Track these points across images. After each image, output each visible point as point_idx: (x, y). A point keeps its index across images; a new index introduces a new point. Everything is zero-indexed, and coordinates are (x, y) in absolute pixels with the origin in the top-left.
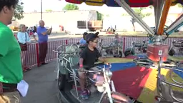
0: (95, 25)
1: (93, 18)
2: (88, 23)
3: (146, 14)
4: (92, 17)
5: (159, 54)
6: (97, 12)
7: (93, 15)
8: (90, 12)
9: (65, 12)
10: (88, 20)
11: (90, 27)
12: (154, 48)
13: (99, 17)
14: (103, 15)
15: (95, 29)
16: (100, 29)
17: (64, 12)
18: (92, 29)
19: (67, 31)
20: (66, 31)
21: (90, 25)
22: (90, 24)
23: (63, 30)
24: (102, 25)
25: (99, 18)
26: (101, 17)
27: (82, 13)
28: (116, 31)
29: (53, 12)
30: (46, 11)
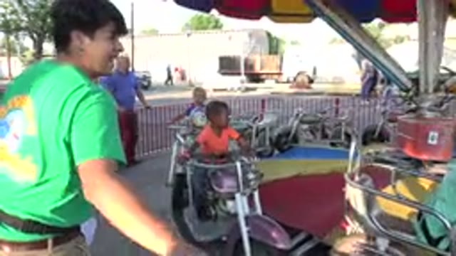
0: (262, 68)
1: (258, 50)
2: (246, 61)
3: (394, 37)
4: (254, 47)
5: (430, 142)
6: (269, 35)
7: (259, 41)
8: (250, 36)
9: (189, 35)
10: (246, 55)
11: (249, 72)
12: (417, 127)
13: (274, 47)
14: (284, 43)
15: (264, 77)
16: (276, 77)
17: (186, 35)
18: (256, 77)
19: (193, 81)
20: (190, 81)
21: (249, 66)
22: (249, 63)
23: (183, 78)
24: (280, 68)
25: (273, 50)
26: (277, 46)
27: (230, 38)
28: (316, 81)
29: (161, 35)
30: (144, 32)
